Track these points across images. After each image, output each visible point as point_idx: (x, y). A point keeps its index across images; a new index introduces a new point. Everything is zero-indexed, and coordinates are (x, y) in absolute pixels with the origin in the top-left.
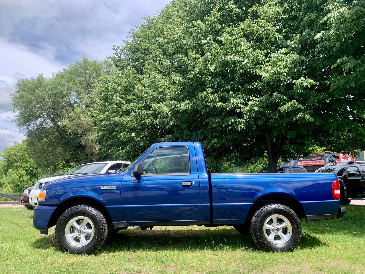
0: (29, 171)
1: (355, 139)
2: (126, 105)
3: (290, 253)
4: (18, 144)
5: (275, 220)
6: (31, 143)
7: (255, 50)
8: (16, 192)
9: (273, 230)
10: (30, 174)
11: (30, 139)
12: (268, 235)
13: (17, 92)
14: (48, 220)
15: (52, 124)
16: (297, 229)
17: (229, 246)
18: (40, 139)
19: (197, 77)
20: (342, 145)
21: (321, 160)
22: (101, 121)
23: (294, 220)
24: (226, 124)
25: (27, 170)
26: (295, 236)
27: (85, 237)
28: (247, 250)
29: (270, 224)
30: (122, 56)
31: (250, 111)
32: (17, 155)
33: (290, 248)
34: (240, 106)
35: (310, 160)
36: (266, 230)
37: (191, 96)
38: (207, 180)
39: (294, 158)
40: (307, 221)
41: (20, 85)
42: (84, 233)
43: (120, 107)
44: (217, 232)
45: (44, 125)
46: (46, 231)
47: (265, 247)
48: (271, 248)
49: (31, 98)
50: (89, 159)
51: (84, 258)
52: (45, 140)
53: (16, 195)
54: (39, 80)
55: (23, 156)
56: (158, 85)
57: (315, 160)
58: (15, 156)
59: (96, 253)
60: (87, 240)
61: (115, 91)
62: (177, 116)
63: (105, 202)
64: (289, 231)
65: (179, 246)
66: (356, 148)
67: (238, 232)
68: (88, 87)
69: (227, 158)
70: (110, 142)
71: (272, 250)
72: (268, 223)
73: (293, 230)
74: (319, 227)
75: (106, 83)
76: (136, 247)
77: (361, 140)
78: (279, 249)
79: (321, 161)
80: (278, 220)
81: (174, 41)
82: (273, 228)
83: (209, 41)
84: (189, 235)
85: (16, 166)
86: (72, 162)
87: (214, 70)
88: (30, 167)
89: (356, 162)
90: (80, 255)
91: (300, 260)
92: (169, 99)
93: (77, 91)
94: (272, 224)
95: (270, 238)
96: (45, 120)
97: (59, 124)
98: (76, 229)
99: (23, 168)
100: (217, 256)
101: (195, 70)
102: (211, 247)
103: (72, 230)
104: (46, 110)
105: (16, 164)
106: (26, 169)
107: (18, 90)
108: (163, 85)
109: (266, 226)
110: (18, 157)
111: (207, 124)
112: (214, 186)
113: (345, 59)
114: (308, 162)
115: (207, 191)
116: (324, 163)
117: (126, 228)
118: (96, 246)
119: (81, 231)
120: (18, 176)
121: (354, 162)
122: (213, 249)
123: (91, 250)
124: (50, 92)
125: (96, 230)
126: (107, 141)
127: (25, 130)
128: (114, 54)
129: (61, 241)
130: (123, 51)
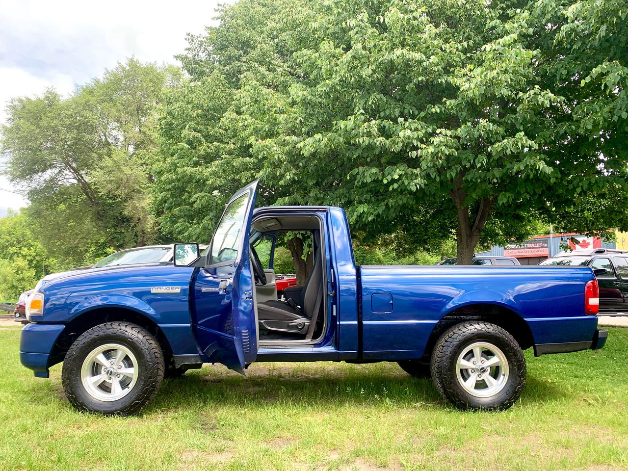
0: (34, 262)
1: (610, 210)
2: (205, 145)
3: (504, 413)
4: (15, 215)
5: (477, 352)
6: (35, 213)
7: (446, 41)
8: (10, 298)
9: (474, 370)
10: (36, 267)
11: (34, 204)
12: (465, 379)
13: (10, 119)
14: (49, 351)
15: (75, 178)
16: (518, 369)
17: (391, 397)
18: (53, 206)
19: (336, 91)
20: (587, 220)
21: (543, 247)
22: (160, 173)
23: (514, 353)
24: (389, 178)
25: (31, 261)
26: (514, 382)
27: (120, 384)
28: (425, 408)
29: (468, 360)
30: (200, 54)
31: (435, 155)
32: (14, 234)
33: (504, 404)
34: (415, 145)
35: (523, 248)
36: (461, 370)
37: (326, 126)
38: (355, 277)
39: (501, 244)
40: (536, 355)
41: (14, 107)
42: (118, 375)
43: (195, 148)
44: (367, 371)
45: (59, 181)
46: (45, 371)
47: (458, 401)
48: (470, 403)
49: (34, 130)
50: (140, 241)
51: (117, 423)
52: (62, 207)
53: (10, 304)
54: (47, 98)
55: (23, 236)
56: (264, 105)
57: (533, 248)
58: (10, 235)
59: (141, 413)
60: (123, 388)
61: (185, 118)
62: (298, 164)
63: (158, 317)
64: (503, 373)
65: (298, 399)
66: (611, 226)
67: (404, 373)
68: (138, 113)
69: (385, 241)
70: (176, 211)
71: (471, 407)
72: (464, 358)
73: (511, 370)
74: (549, 364)
75: (169, 103)
76: (217, 400)
77: (621, 213)
78: (483, 405)
79: (542, 249)
80: (483, 352)
81: (295, 25)
82: (474, 366)
83: (361, 23)
84: (317, 377)
85: (12, 252)
86: (109, 247)
87: (369, 77)
88: (36, 255)
89: (607, 251)
90: (111, 417)
91: (524, 427)
92: (283, 132)
93: (118, 121)
94: (473, 360)
95: (468, 385)
96: (60, 171)
97: (87, 179)
98: (103, 368)
99: (24, 257)
100: (370, 418)
101: (333, 76)
102: (358, 400)
103: (96, 369)
104: (62, 154)
105: (11, 249)
106: (29, 258)
107: (10, 116)
108: (272, 107)
109: (462, 363)
110: (14, 237)
111: (354, 178)
112: (366, 288)
113: (605, 67)
114: (520, 250)
115: (354, 298)
116: (548, 253)
117: (199, 366)
118: (141, 399)
119: (111, 372)
120: (14, 271)
121: (604, 251)
122: (361, 404)
123: (131, 407)
124: (68, 122)
125: (140, 370)
126: (170, 209)
127: (24, 188)
128: (186, 49)
129: (73, 390)
130: (204, 46)
